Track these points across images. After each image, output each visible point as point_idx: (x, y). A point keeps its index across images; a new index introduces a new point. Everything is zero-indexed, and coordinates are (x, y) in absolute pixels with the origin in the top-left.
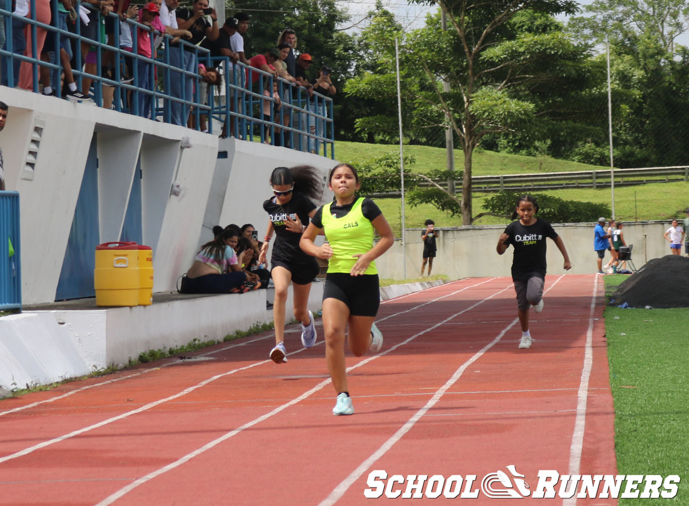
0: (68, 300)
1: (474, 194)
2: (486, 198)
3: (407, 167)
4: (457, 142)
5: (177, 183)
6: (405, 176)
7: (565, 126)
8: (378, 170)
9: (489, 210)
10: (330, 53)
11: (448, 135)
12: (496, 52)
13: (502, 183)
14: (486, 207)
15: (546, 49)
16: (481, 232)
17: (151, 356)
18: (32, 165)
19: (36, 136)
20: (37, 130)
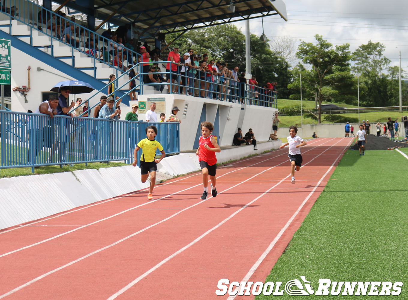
2: (325, 116)
3: (304, 108)
4: (318, 101)
5: (229, 117)
6: (302, 110)
7: (347, 97)
8: (295, 109)
9: (325, 120)
10: (286, 76)
11: (316, 99)
12: (328, 77)
14: (325, 119)
16: (323, 125)
18: (185, 114)
19: (186, 107)
20: (186, 105)
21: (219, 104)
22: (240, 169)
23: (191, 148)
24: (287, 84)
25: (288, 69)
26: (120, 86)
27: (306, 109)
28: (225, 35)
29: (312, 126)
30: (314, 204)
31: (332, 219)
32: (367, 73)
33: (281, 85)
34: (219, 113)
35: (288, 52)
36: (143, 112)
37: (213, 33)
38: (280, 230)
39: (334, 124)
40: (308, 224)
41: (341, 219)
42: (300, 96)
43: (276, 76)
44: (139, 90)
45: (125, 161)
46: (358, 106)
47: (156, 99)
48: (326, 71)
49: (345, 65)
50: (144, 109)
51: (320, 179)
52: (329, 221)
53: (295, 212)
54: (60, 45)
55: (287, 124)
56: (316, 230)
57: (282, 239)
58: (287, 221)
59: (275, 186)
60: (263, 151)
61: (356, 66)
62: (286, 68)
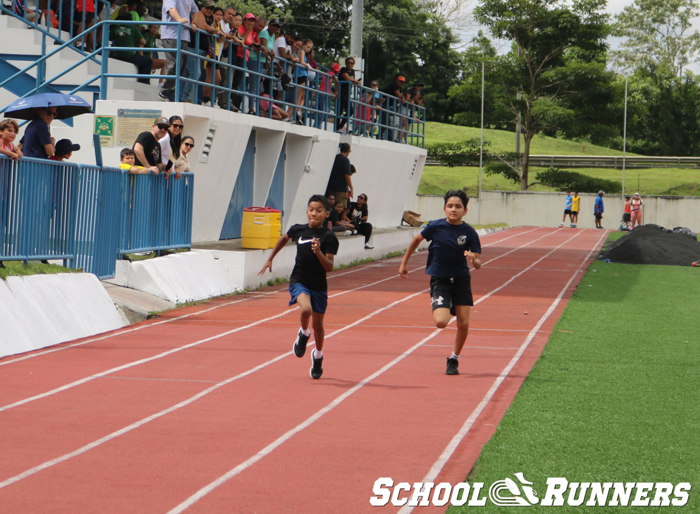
0: (228, 239)
1: (529, 168)
2: (538, 172)
3: (485, 148)
4: (523, 131)
5: (308, 164)
6: (483, 154)
7: (597, 127)
8: (465, 149)
9: (539, 181)
10: (445, 64)
11: (518, 127)
12: (550, 73)
13: (552, 161)
14: (538, 178)
15: (585, 73)
16: (532, 195)
17: (276, 282)
18: (207, 153)
19: (210, 135)
20: (212, 131)
21: (288, 132)
22: (336, 295)
23: (215, 237)
25: (452, 46)
26: (48, 79)
27: (492, 150)
29: (505, 195)
30: (522, 386)
31: (566, 420)
32: (649, 69)
33: (431, 86)
34: (286, 153)
36: (105, 142)
38: (451, 438)
39: (561, 193)
40: (513, 429)
41: (586, 421)
42: (480, 118)
43: (420, 62)
44: (97, 87)
45: (65, 261)
46: (622, 150)
47: (140, 114)
48: (546, 58)
49: (595, 47)
50: (109, 135)
51: (532, 328)
52: (559, 425)
53: (481, 400)
55: (441, 188)
56: (531, 442)
57: (456, 458)
58: (464, 421)
59: (426, 339)
60: (386, 253)
61: (622, 49)
62: (445, 46)
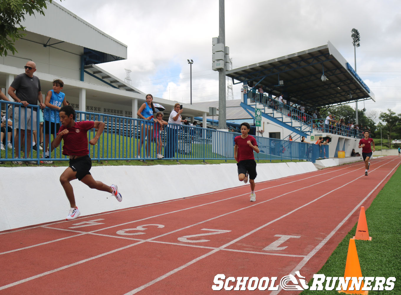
0: (335, 157)
1: (391, 145)
5: (349, 144)
6: (382, 143)
8: (378, 142)
9: (393, 147)
10: (374, 128)
11: (388, 138)
12: (394, 128)
13: (395, 144)
16: (392, 150)
17: (344, 164)
23: (333, 157)
24: (374, 131)
25: (375, 125)
26: (302, 130)
28: (345, 110)
34: (345, 142)
35: (374, 117)
37: (339, 109)
42: (381, 137)
44: (311, 131)
45: (306, 160)
48: (393, 125)
50: (313, 139)
54: (277, 113)
62: (373, 125)
